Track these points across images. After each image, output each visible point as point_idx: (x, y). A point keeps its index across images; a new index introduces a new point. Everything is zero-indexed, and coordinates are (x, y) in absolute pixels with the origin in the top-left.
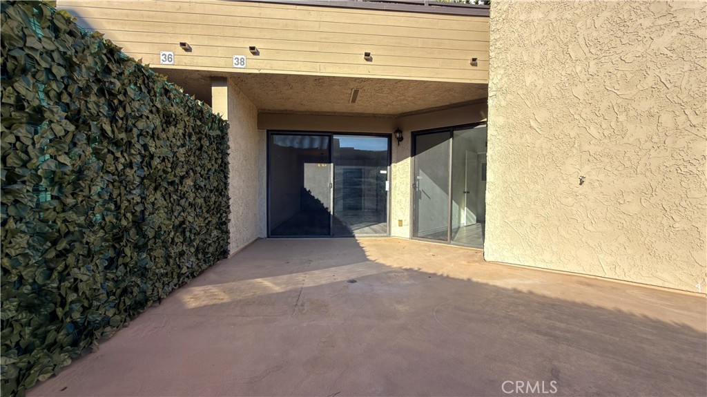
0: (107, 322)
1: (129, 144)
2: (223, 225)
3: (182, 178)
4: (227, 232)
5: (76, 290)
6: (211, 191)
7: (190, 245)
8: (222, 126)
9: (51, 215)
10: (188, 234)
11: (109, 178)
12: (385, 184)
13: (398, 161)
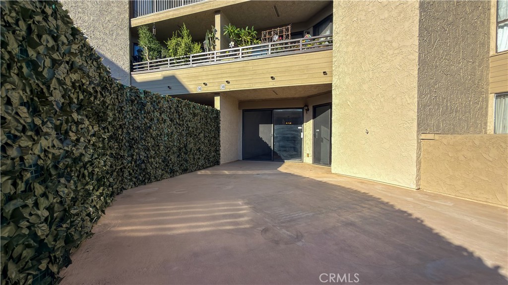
0: (177, 171)
1: (183, 124)
2: (217, 151)
3: (200, 133)
4: (219, 154)
5: (171, 161)
6: (212, 138)
7: (202, 156)
8: (218, 112)
9: (167, 142)
10: (201, 152)
11: (178, 134)
12: (301, 134)
13: (306, 122)
